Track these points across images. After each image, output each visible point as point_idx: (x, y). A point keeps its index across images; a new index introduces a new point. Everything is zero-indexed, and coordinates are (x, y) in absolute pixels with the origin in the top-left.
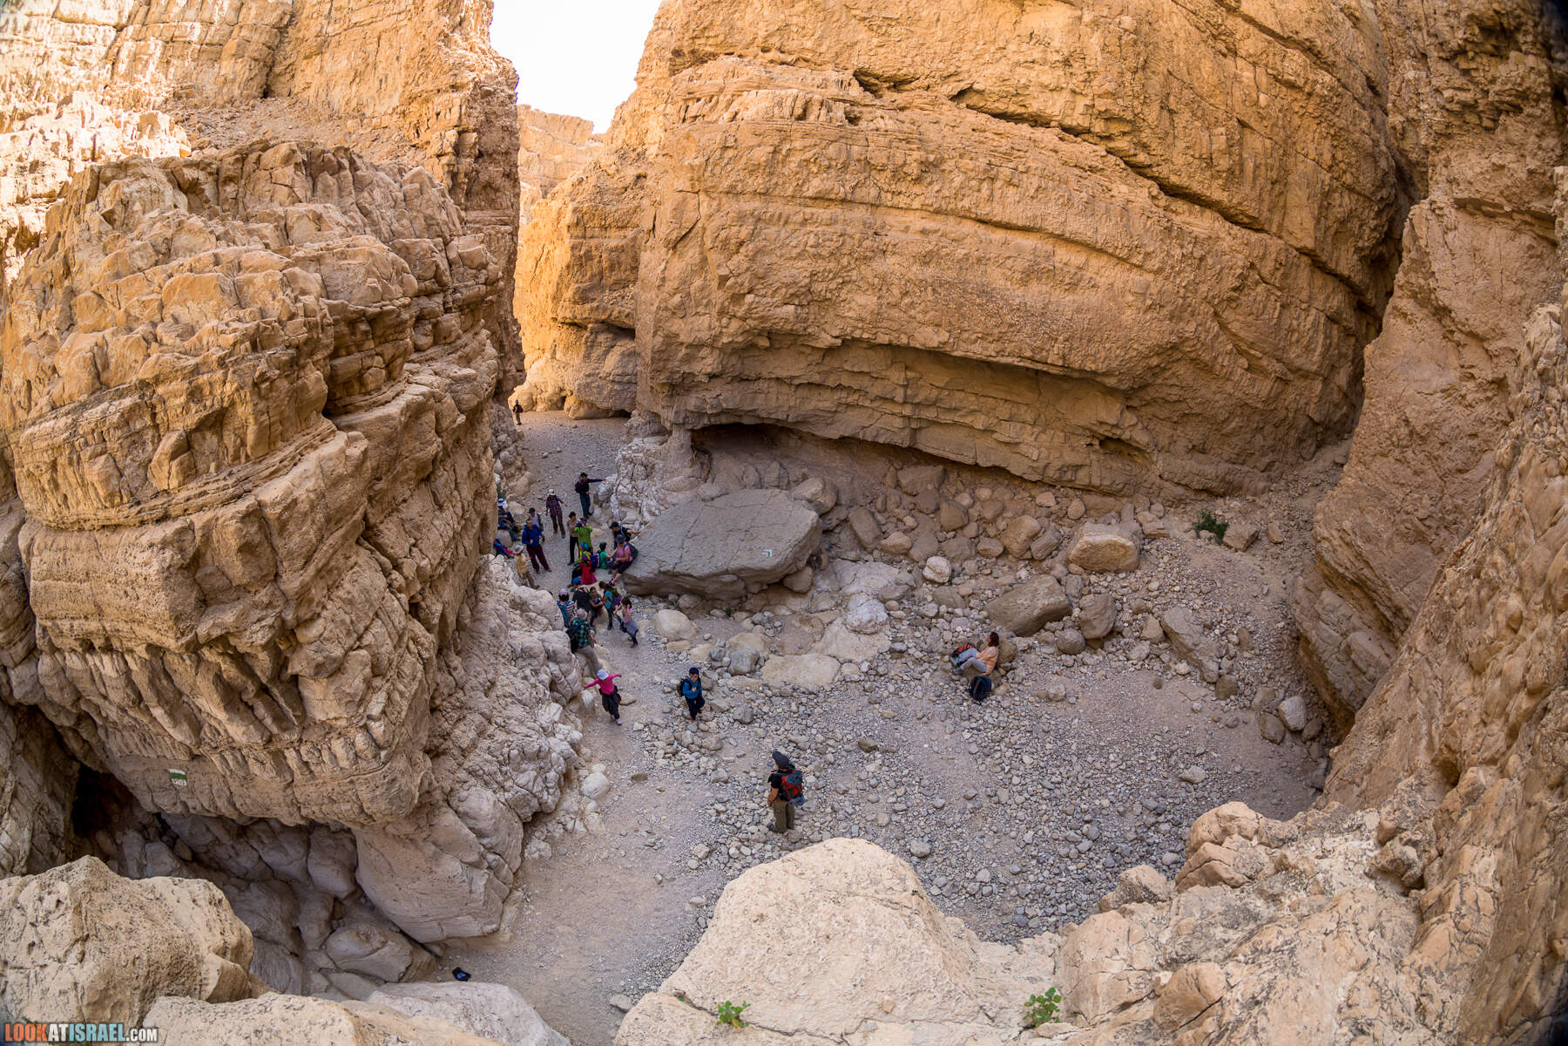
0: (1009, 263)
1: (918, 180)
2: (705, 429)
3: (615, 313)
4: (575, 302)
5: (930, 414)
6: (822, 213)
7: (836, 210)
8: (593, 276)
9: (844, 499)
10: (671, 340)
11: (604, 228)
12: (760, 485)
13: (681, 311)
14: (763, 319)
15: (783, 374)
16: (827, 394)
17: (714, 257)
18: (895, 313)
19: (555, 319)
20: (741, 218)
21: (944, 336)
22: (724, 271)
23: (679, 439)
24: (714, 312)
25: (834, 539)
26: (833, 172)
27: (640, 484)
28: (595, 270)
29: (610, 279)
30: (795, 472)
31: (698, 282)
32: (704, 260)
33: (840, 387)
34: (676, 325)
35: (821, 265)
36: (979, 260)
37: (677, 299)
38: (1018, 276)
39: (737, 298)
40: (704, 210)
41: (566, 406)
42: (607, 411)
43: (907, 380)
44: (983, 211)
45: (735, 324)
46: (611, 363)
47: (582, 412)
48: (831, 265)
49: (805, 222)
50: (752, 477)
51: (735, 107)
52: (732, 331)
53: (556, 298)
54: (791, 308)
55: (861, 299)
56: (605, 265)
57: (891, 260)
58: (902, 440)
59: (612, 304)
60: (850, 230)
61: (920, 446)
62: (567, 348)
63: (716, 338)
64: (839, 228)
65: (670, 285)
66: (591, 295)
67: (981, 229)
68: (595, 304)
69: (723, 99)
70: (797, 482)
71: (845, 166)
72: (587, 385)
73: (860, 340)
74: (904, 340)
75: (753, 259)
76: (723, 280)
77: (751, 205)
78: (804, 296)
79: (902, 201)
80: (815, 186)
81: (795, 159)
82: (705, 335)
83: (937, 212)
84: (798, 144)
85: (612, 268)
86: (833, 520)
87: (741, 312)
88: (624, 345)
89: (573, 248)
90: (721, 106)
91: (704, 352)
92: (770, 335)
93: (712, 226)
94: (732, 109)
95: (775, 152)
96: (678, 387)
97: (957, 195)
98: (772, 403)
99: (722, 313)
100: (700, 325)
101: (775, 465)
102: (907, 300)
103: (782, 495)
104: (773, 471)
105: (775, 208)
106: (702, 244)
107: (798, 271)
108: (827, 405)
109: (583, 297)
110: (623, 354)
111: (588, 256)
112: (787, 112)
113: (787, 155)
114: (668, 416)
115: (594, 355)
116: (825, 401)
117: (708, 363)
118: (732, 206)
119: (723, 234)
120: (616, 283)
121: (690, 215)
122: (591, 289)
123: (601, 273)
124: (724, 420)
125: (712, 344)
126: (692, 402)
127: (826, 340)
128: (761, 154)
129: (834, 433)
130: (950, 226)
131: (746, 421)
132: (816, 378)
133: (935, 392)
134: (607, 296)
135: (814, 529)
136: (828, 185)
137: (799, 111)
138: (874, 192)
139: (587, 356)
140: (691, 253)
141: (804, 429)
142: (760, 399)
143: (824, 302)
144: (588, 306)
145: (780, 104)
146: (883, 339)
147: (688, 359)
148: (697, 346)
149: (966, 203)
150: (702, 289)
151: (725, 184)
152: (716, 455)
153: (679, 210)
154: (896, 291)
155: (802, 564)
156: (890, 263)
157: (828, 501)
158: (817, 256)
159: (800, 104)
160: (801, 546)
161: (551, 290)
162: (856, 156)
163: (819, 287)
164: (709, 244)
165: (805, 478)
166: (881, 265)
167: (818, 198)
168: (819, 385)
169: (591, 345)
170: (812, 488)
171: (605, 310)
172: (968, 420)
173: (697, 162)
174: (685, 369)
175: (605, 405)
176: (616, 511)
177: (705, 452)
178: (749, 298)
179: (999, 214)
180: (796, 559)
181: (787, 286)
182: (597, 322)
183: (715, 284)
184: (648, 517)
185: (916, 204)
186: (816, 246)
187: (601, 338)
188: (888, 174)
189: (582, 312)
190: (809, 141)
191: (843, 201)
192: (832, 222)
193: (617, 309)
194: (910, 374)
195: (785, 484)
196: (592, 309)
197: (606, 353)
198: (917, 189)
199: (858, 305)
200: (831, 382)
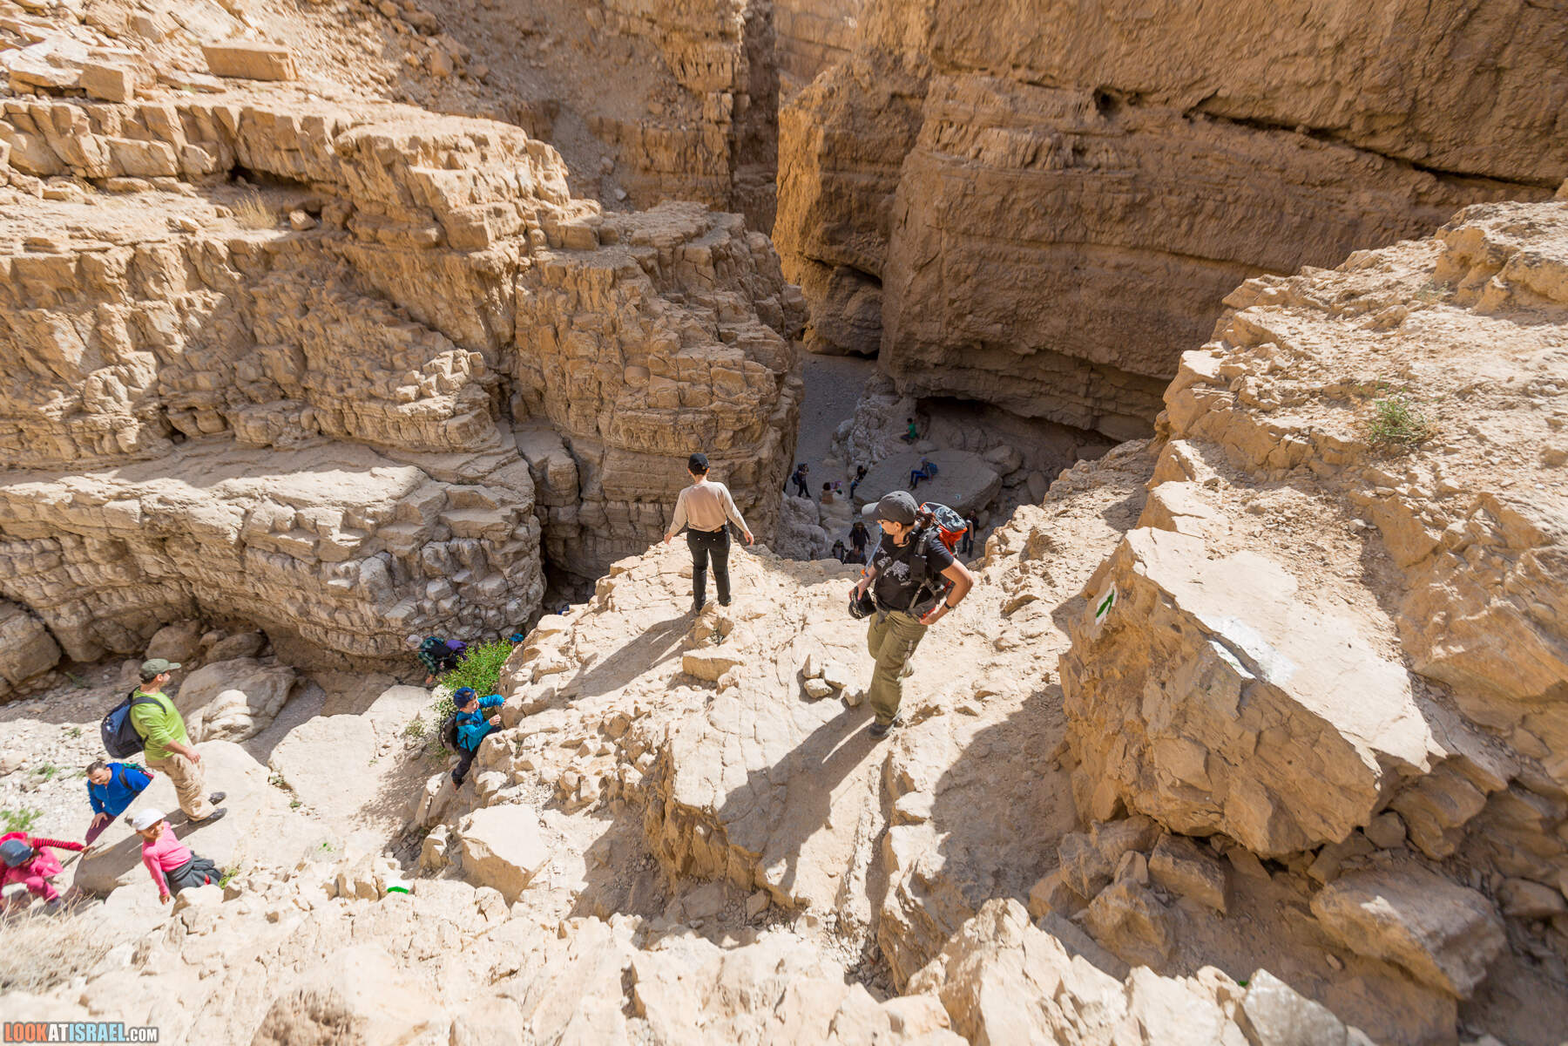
0: (1190, 294)
1: (1122, 220)
2: (928, 399)
3: (861, 260)
4: (823, 243)
5: (1110, 407)
6: (1033, 253)
7: (1045, 250)
8: (841, 216)
9: (1027, 465)
10: (910, 336)
11: (855, 160)
12: (963, 447)
13: (920, 317)
14: (978, 333)
15: (992, 367)
16: (1025, 384)
17: (947, 283)
18: (1080, 334)
19: (801, 254)
20: (970, 256)
21: (1115, 356)
22: (953, 296)
23: (907, 405)
24: (945, 321)
25: (1013, 494)
26: (1048, 218)
27: (874, 432)
28: (844, 210)
29: (858, 220)
30: (993, 438)
31: (934, 298)
32: (941, 281)
33: (1034, 380)
34: (915, 327)
35: (1026, 295)
36: (1161, 292)
37: (918, 308)
38: (1196, 305)
39: (961, 316)
40: (944, 244)
41: (806, 338)
42: (844, 350)
43: (1091, 380)
44: (1179, 245)
45: (957, 334)
46: (853, 307)
47: (820, 347)
48: (1035, 295)
49: (1018, 260)
50: (958, 439)
51: (979, 143)
52: (954, 337)
53: (804, 233)
54: (999, 326)
55: (1055, 321)
56: (854, 204)
57: (1083, 292)
58: (1085, 424)
59: (861, 248)
60: (1054, 267)
61: (1101, 430)
62: (811, 284)
63: (942, 341)
64: (1044, 266)
65: (914, 297)
66: (839, 237)
67: (1173, 262)
68: (842, 247)
69: (972, 130)
70: (993, 447)
71: (1059, 211)
72: (829, 324)
73: (1051, 351)
74: (1084, 355)
75: (975, 290)
76: (952, 302)
77: (979, 245)
78: (1012, 318)
79: (1105, 238)
80: (1031, 230)
81: (1017, 208)
82: (934, 337)
83: (1135, 248)
84: (1022, 194)
85: (861, 209)
86: (1014, 480)
87: (962, 326)
88: (867, 292)
89: (824, 183)
90: (970, 137)
91: (933, 348)
92: (983, 343)
93: (951, 258)
94: (976, 146)
95: (1004, 200)
96: (912, 367)
97: (1158, 231)
98: (980, 387)
99: (949, 323)
100: (933, 329)
101: (978, 431)
102: (1090, 326)
103: (974, 457)
104: (975, 435)
105: (999, 247)
106: (941, 270)
107: (1008, 299)
108: (1024, 392)
109: (831, 238)
110: (865, 301)
111: (838, 194)
112: (1018, 159)
113: (1013, 202)
114: (901, 385)
115: (838, 297)
116: (1022, 389)
117: (934, 356)
118: (964, 245)
119: (956, 267)
120: (864, 225)
121: (934, 248)
122: (838, 231)
123: (850, 213)
124: (942, 395)
125: (940, 343)
126: (920, 379)
127: (1024, 349)
128: (991, 203)
129: (1027, 413)
130: (1145, 261)
131: (959, 397)
132: (1016, 373)
133: (1114, 391)
134: (855, 239)
135: (993, 485)
136: (1042, 230)
137: (1029, 159)
138: (1080, 232)
139: (831, 297)
140: (932, 276)
141: (1005, 407)
142: (972, 383)
143: (1026, 322)
144: (835, 248)
145: (1014, 153)
146: (1068, 352)
147: (921, 351)
148: (927, 344)
149: (1162, 239)
150: (937, 304)
151: (963, 226)
152: (933, 418)
153: (926, 242)
154: (1082, 318)
155: (981, 508)
156: (1084, 295)
157: (1012, 464)
158: (1024, 288)
159: (1031, 151)
160: (982, 495)
161: (799, 223)
162: (1069, 201)
163: (1023, 311)
164: (944, 273)
165: (1000, 444)
166: (1074, 297)
167: (1034, 241)
168: (1019, 378)
169: (835, 287)
170: (1001, 454)
171: (852, 255)
172: (1143, 414)
173: (942, 206)
174: (918, 357)
175: (843, 344)
176: (852, 450)
177: (926, 414)
178: (969, 317)
179: (1192, 246)
180: (977, 503)
181: (999, 310)
182: (843, 265)
183: (946, 302)
184: (876, 458)
185: (1116, 242)
186: (1025, 280)
187: (846, 281)
188: (1095, 216)
189: (830, 253)
190: (1032, 192)
191: (1053, 243)
192: (1041, 261)
193: (863, 256)
194: (1093, 376)
195: (981, 449)
196: (839, 253)
197: (849, 297)
198: (1119, 229)
199: (1053, 325)
200: (1028, 376)
